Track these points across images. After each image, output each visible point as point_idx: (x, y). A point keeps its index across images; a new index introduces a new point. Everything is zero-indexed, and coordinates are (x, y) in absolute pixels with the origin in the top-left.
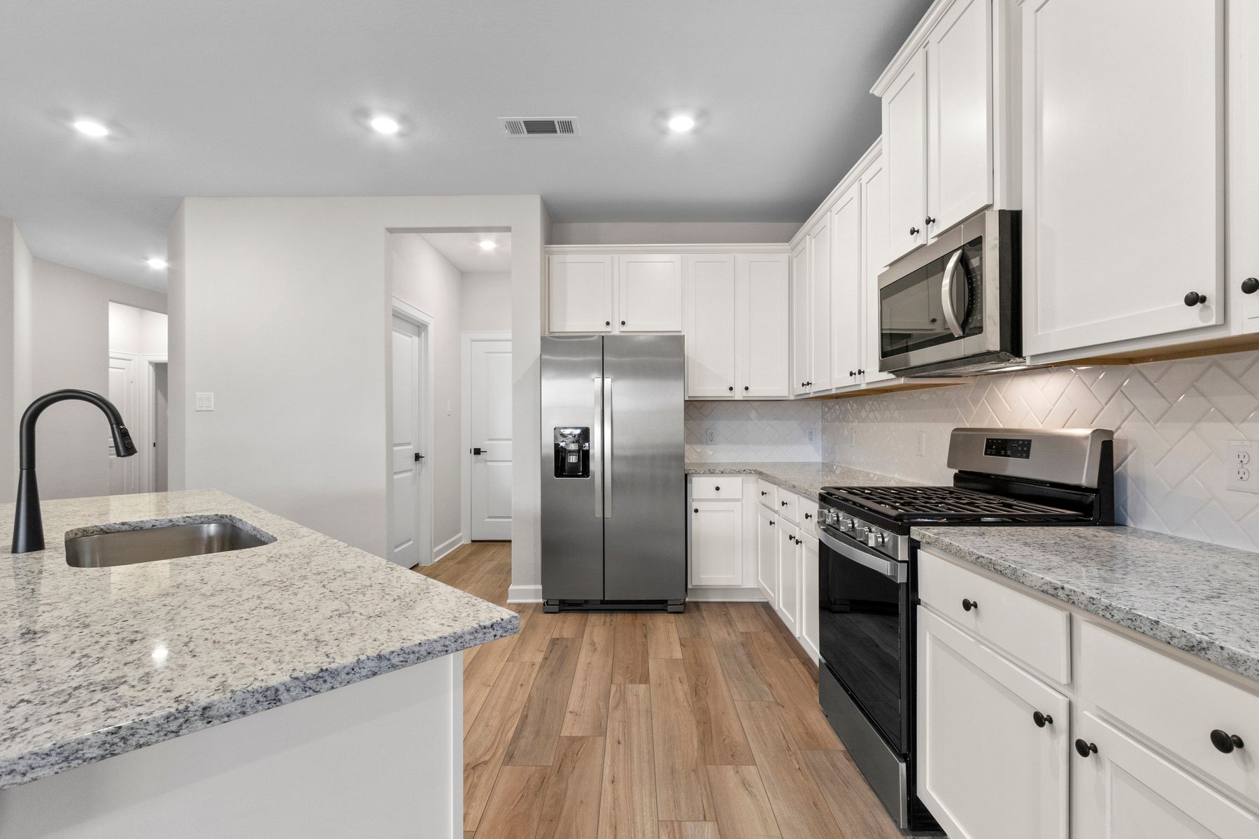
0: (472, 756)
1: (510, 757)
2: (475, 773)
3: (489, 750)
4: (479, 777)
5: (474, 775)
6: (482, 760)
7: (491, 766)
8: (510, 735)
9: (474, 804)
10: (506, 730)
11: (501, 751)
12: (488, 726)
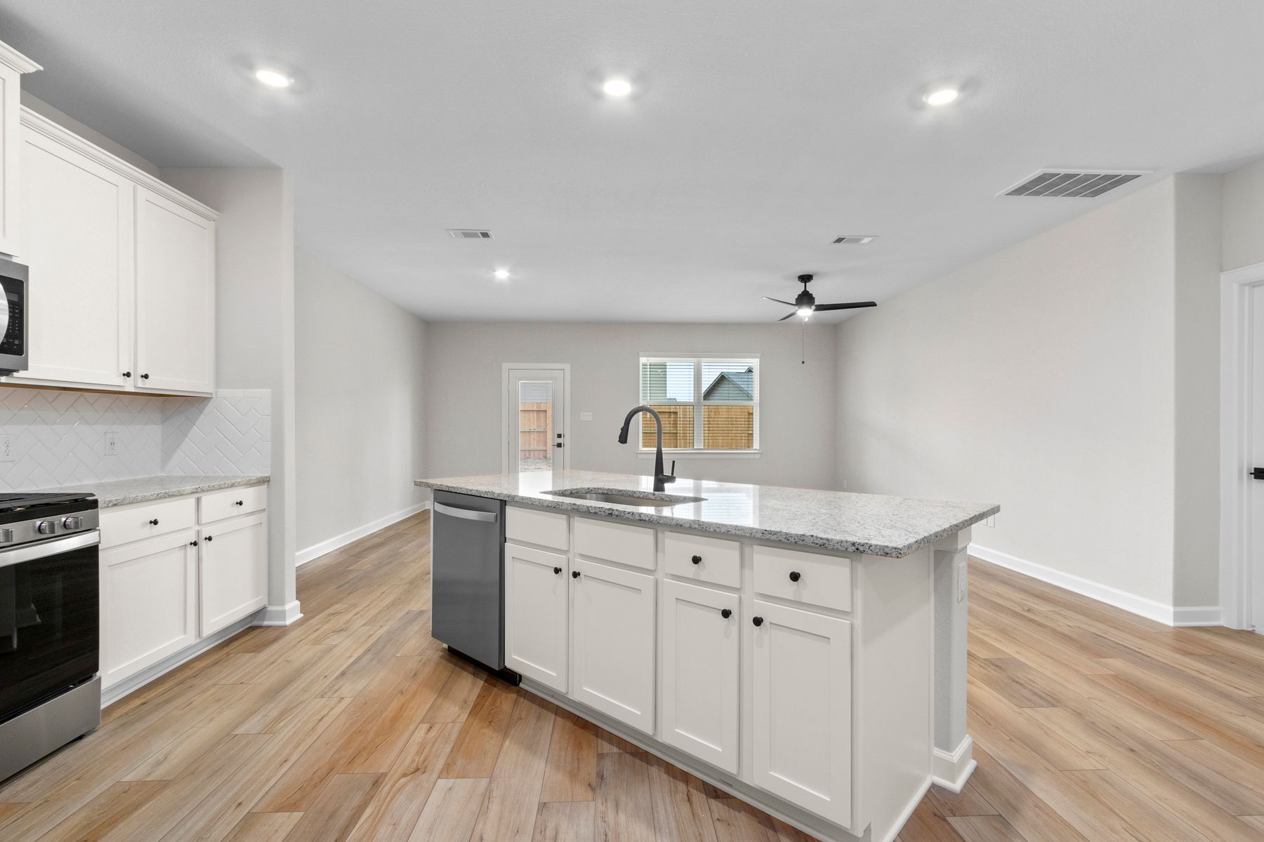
0: (418, 782)
1: (377, 783)
2: (417, 765)
3: (399, 790)
4: (413, 761)
5: (417, 763)
6: (408, 778)
7: (400, 772)
8: (368, 811)
9: (420, 740)
10: (370, 821)
11: (386, 789)
12: (394, 824)
